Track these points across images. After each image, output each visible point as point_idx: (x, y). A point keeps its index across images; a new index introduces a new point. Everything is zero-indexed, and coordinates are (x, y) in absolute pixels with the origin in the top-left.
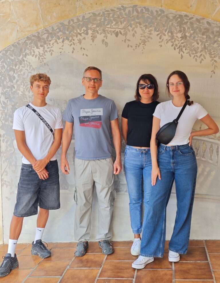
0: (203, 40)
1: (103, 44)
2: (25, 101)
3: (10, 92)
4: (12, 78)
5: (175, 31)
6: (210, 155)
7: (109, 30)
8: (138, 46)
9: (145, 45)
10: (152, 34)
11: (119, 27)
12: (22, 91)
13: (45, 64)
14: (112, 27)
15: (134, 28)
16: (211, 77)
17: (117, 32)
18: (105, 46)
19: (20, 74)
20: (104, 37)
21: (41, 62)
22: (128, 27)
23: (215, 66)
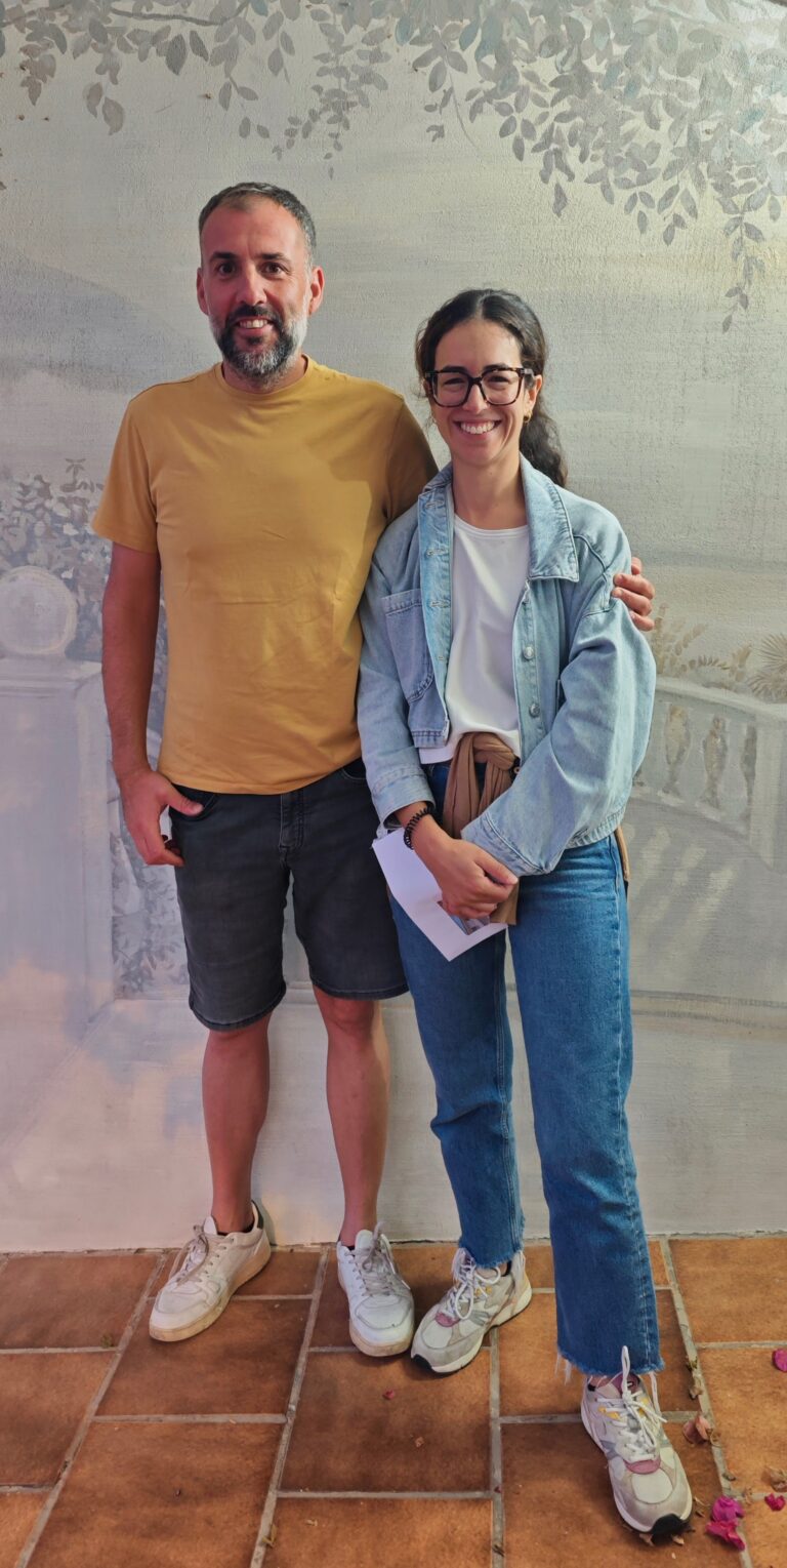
0: (685, 104)
1: (95, 114)
5: (524, 44)
6: (706, 777)
7: (130, 29)
8: (300, 128)
9: (347, 126)
10: (388, 57)
11: (191, 12)
14: (144, 11)
15: (277, 20)
16: (727, 325)
17: (179, 38)
18: (108, 128)
20: (100, 70)
22: (240, 10)
23: (752, 264)
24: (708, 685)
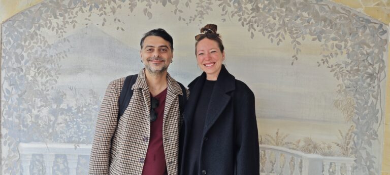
0: (282, 14)
1: (145, 15)
2: (36, 90)
3: (16, 76)
4: (19, 58)
6: (290, 172)
9: (203, 18)
10: (212, 4)
12: (33, 75)
13: (65, 39)
16: (292, 64)
18: (148, 18)
19: (31, 52)
20: (147, 5)
21: (60, 37)
23: (298, 50)
24: (290, 149)
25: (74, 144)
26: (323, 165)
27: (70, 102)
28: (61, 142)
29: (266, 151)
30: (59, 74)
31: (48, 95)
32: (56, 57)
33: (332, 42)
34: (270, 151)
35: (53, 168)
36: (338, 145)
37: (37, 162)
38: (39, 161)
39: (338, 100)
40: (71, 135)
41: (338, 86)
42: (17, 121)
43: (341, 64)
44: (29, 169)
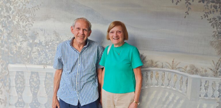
2: (19, 30)
3: (6, 21)
4: (8, 10)
6: (180, 86)
12: (17, 21)
16: (185, 17)
19: (16, 6)
23: (189, 8)
24: (181, 71)
25: (43, 65)
26: (201, 82)
27: (41, 38)
28: (35, 64)
29: (165, 73)
30: (34, 20)
31: (27, 34)
32: (32, 9)
33: (211, 4)
34: (168, 73)
35: (30, 80)
36: (211, 70)
37: (20, 77)
38: (20, 75)
39: (213, 41)
40: (41, 60)
41: (213, 32)
42: (7, 50)
43: (216, 18)
44: (14, 81)
